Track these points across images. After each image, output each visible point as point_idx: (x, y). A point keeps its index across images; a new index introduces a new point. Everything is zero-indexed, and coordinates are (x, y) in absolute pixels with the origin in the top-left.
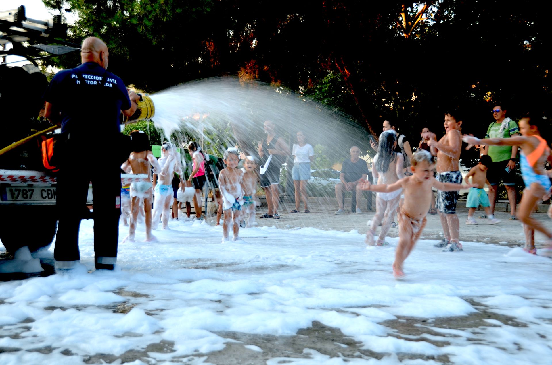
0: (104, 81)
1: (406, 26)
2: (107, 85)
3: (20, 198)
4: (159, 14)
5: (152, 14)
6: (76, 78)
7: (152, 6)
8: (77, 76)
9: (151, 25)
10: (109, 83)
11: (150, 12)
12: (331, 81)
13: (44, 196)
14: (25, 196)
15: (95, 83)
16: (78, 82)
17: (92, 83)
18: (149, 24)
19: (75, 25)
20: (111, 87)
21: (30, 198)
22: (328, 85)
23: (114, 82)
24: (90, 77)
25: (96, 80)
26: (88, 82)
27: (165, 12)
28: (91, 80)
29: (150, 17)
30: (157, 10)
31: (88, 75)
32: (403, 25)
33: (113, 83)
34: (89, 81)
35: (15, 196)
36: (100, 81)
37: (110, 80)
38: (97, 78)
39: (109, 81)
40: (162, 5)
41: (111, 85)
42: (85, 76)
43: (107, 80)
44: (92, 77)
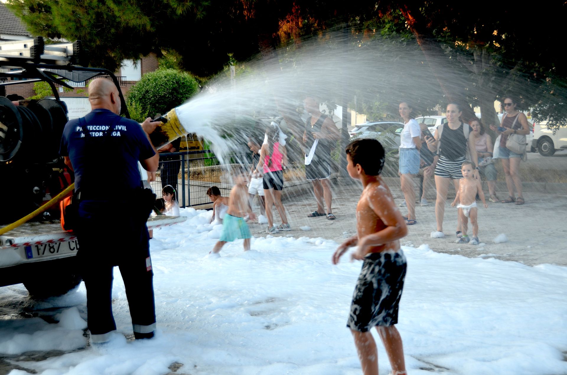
0: (111, 130)
2: (114, 134)
3: (47, 252)
6: (81, 130)
8: (82, 128)
10: (117, 131)
13: (72, 248)
14: (52, 250)
15: (101, 134)
16: (83, 135)
17: (97, 134)
20: (119, 136)
21: (58, 252)
23: (123, 129)
24: (95, 128)
25: (101, 131)
26: (92, 134)
28: (95, 131)
31: (93, 125)
33: (121, 131)
34: (94, 133)
35: (41, 251)
36: (106, 131)
37: (118, 128)
39: (117, 129)
41: (119, 134)
42: (90, 128)
43: (115, 128)
44: (98, 128)
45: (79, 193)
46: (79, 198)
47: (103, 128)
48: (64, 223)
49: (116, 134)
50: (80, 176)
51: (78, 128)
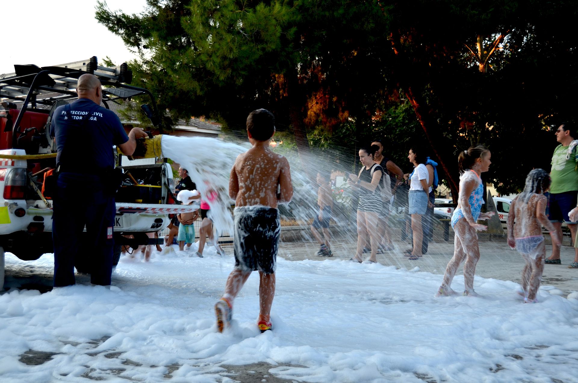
0: (90, 115)
1: (481, 56)
2: (92, 119)
4: (225, 51)
5: (219, 52)
6: (65, 114)
7: (219, 45)
8: (66, 112)
9: (218, 61)
10: (94, 116)
11: (218, 49)
12: (406, 111)
15: (81, 118)
16: (66, 118)
18: (218, 60)
19: (151, 60)
22: (402, 115)
24: (77, 113)
25: (81, 115)
26: (74, 117)
27: (231, 50)
28: (77, 115)
29: (218, 54)
30: (225, 48)
31: (75, 111)
32: (478, 55)
33: (98, 117)
34: (75, 117)
36: (86, 116)
37: (96, 114)
38: (83, 113)
39: (94, 115)
40: (228, 43)
41: (95, 119)
42: (72, 112)
43: (93, 114)
44: (79, 113)
45: (58, 166)
46: (58, 171)
47: (84, 113)
48: (44, 190)
49: (93, 119)
50: (61, 151)
51: (63, 112)
